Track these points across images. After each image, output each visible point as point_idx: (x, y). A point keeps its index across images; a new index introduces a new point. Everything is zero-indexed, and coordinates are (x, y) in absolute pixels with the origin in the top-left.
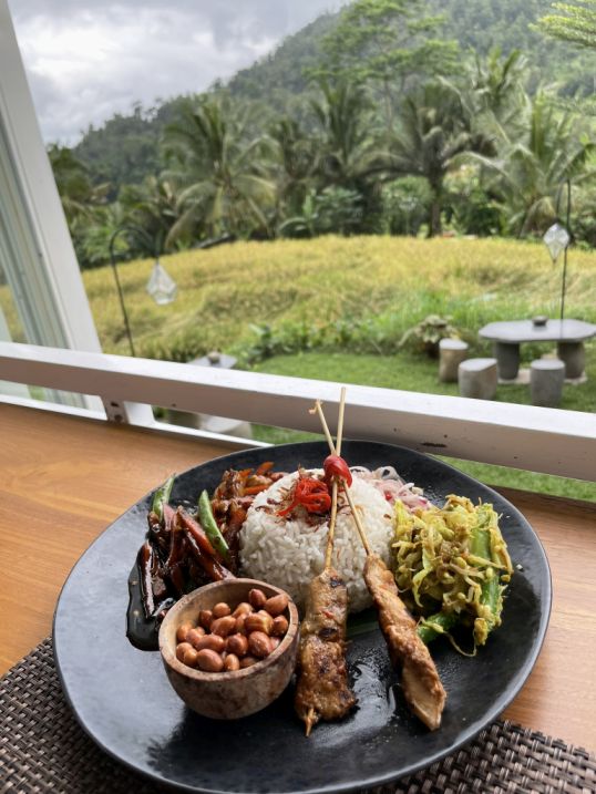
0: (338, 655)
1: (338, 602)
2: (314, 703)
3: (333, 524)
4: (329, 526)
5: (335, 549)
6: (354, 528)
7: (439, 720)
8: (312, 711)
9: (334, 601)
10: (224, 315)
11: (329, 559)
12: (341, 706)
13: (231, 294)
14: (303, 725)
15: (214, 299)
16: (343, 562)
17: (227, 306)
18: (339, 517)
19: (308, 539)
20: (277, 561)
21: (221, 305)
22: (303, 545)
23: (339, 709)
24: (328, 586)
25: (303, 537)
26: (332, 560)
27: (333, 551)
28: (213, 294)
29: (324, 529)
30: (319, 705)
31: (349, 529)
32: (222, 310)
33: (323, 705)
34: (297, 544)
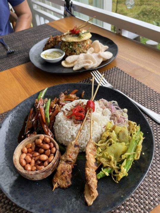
0: (70, 169)
1: (75, 153)
2: (58, 182)
3: (83, 124)
4: (81, 125)
5: (81, 133)
6: (89, 128)
7: (91, 204)
8: (56, 184)
9: (73, 152)
10: (145, 16)
11: (78, 136)
12: (66, 185)
13: (150, 10)
14: (53, 187)
15: (144, 10)
16: (82, 138)
17: (148, 13)
18: (86, 122)
19: (73, 128)
20: (62, 131)
21: (146, 13)
22: (70, 130)
23: (65, 186)
24: (73, 146)
25: (71, 127)
26: (79, 136)
27: (80, 134)
28: (144, 8)
29: (79, 126)
30: (59, 183)
31: (87, 128)
32: (146, 14)
33: (60, 183)
34: (68, 129)
